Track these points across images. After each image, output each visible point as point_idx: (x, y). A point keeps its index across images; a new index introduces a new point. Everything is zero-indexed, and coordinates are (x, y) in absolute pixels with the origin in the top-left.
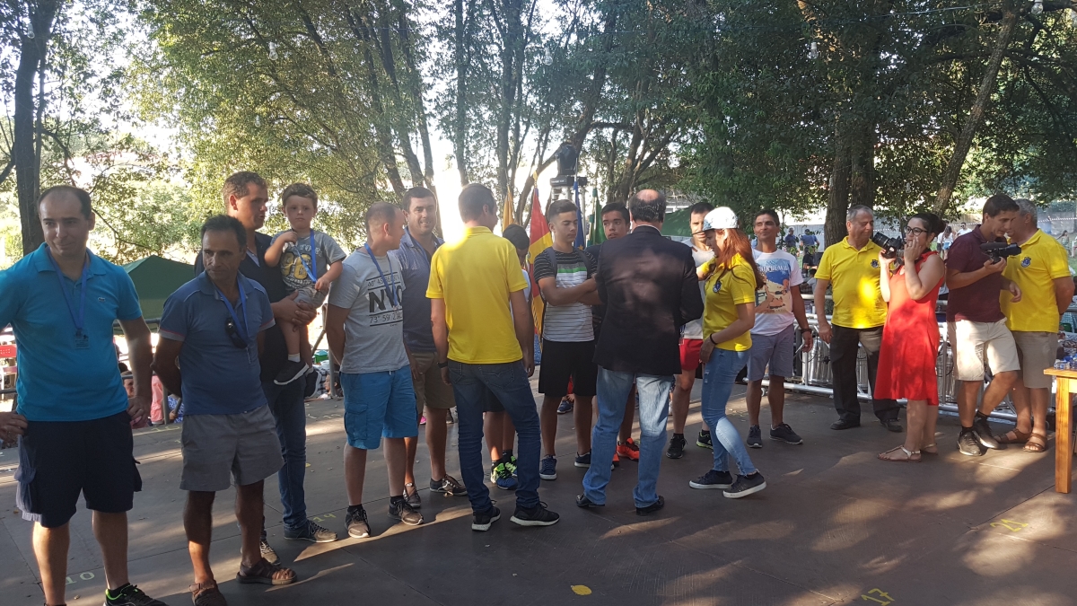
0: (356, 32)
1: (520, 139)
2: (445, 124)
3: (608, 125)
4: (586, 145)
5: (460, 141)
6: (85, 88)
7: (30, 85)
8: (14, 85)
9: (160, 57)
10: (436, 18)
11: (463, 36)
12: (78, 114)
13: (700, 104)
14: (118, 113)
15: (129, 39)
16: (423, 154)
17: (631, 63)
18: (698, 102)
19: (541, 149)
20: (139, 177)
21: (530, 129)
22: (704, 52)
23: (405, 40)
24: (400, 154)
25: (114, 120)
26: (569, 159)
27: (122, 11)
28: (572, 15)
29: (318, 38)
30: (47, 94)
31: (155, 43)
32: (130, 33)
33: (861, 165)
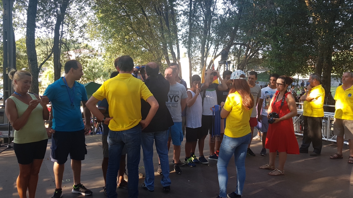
0: (157, 13)
1: (209, 48)
2: (184, 43)
3: (238, 44)
4: (231, 50)
5: (189, 48)
6: (75, 30)
7: (59, 29)
8: (54, 29)
9: (97, 20)
10: (183, 9)
11: (191, 15)
12: (72, 38)
13: (271, 37)
14: (84, 37)
15: (88, 14)
16: (177, 52)
17: (247, 24)
18: (270, 37)
19: (216, 51)
20: (89, 57)
21: (212, 45)
22: (272, 20)
23: (173, 16)
24: (169, 52)
25: (83, 40)
26: (225, 55)
27: (87, 6)
28: (228, 7)
29: (145, 15)
30: (64, 32)
31: (96, 16)
32: (89, 13)
33: (327, 59)
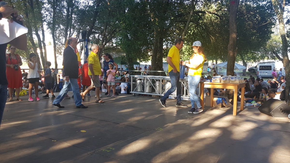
3: (97, 33)
5: (53, 30)
16: (42, 35)
21: (75, 32)
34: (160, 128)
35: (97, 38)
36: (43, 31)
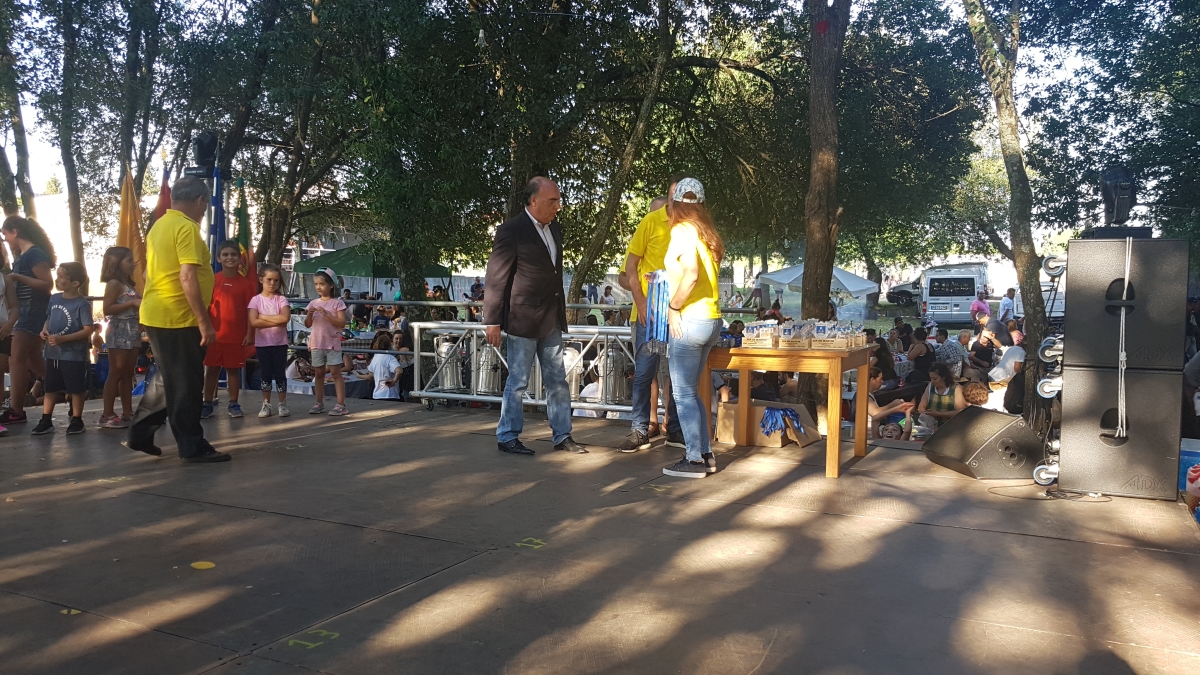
1: (151, 148)
3: (265, 143)
5: (66, 126)
26: (209, 147)
34: (535, 541)
35: (267, 164)
36: (20, 132)
